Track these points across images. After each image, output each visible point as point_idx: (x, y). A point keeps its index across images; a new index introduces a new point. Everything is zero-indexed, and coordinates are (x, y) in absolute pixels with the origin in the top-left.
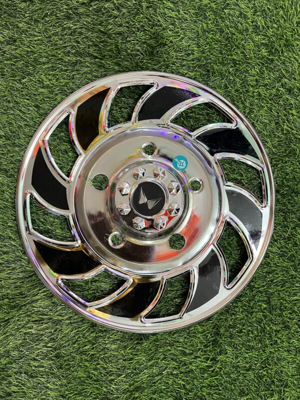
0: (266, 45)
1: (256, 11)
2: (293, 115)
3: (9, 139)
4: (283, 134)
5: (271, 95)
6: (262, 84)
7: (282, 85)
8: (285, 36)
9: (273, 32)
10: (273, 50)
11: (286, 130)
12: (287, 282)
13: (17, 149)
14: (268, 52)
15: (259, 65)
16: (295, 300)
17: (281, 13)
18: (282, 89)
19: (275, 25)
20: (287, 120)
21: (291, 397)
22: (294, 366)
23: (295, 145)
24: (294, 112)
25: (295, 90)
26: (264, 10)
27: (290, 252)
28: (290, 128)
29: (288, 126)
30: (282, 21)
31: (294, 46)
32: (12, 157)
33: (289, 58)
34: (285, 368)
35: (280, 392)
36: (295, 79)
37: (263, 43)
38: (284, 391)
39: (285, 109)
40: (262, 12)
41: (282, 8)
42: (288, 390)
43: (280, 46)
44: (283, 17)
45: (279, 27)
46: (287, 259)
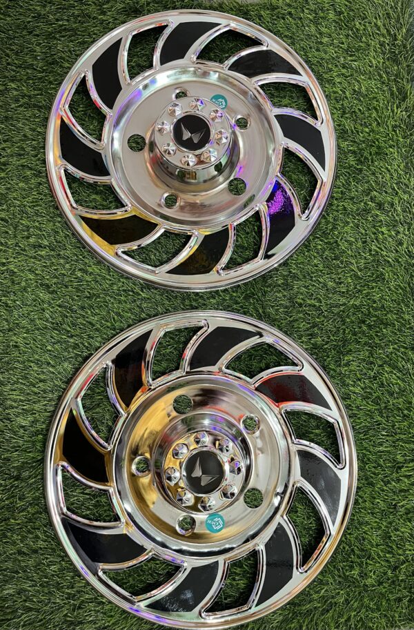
0: (354, 152)
1: (344, 113)
2: (383, 233)
3: (53, 250)
4: (371, 254)
5: (358, 210)
6: (347, 197)
7: (371, 198)
8: (377, 143)
9: (363, 137)
10: (362, 159)
11: (375, 250)
12: (371, 429)
13: (62, 261)
14: (357, 160)
15: (346, 175)
16: (381, 452)
17: (374, 115)
18: (370, 203)
19: (367, 130)
20: (377, 239)
21: (375, 572)
22: (380, 532)
23: (383, 269)
24: (384, 229)
25: (386, 205)
26: (354, 112)
27: (375, 393)
28: (379, 248)
29: (376, 246)
30: (374, 124)
31: (387, 154)
32: (55, 270)
33: (380, 169)
34: (367, 534)
35: (360, 565)
36: (386, 192)
37: (351, 150)
38: (366, 563)
39: (374, 227)
40: (352, 114)
41: (376, 109)
42: (371, 562)
43: (371, 154)
44: (376, 120)
45: (370, 131)
46: (372, 402)
